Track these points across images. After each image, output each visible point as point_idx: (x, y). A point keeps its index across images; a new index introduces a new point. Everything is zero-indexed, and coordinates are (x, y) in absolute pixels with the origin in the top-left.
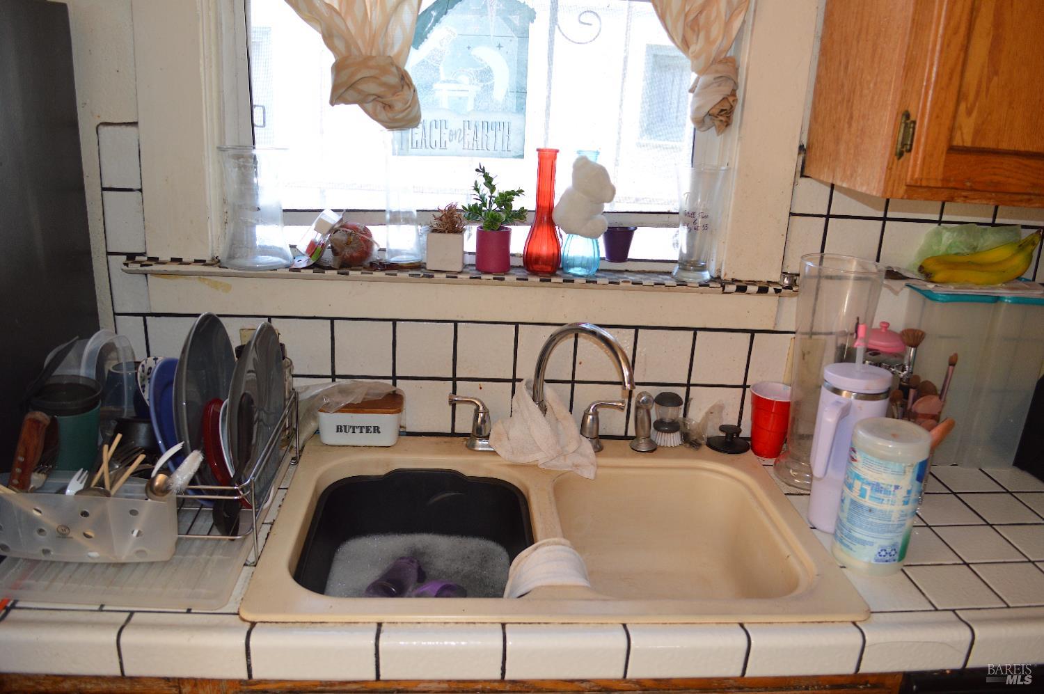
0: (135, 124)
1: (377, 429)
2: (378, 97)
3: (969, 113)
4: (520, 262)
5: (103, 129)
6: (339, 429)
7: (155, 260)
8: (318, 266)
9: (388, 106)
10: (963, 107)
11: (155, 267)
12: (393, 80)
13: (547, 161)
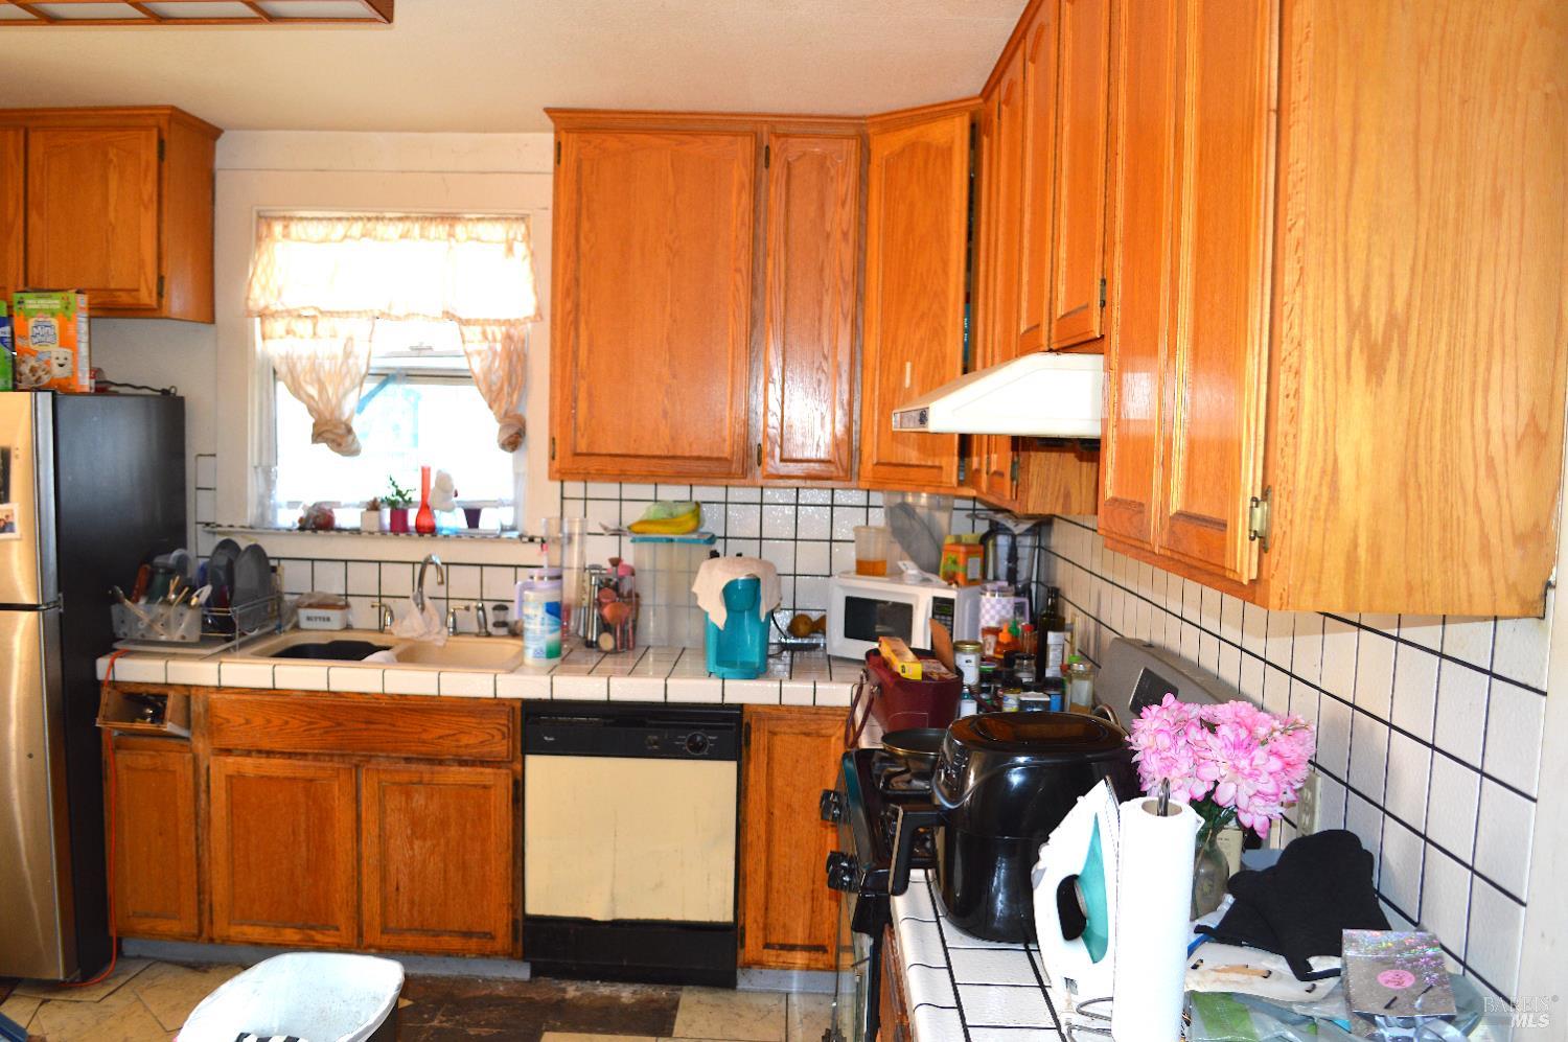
0: (214, 455)
1: (328, 619)
2: (333, 441)
3: (583, 436)
4: (414, 529)
5: (200, 459)
6: (309, 619)
7: (219, 526)
8: (302, 528)
9: (339, 445)
10: (579, 434)
11: (219, 529)
12: (342, 431)
13: (425, 473)
